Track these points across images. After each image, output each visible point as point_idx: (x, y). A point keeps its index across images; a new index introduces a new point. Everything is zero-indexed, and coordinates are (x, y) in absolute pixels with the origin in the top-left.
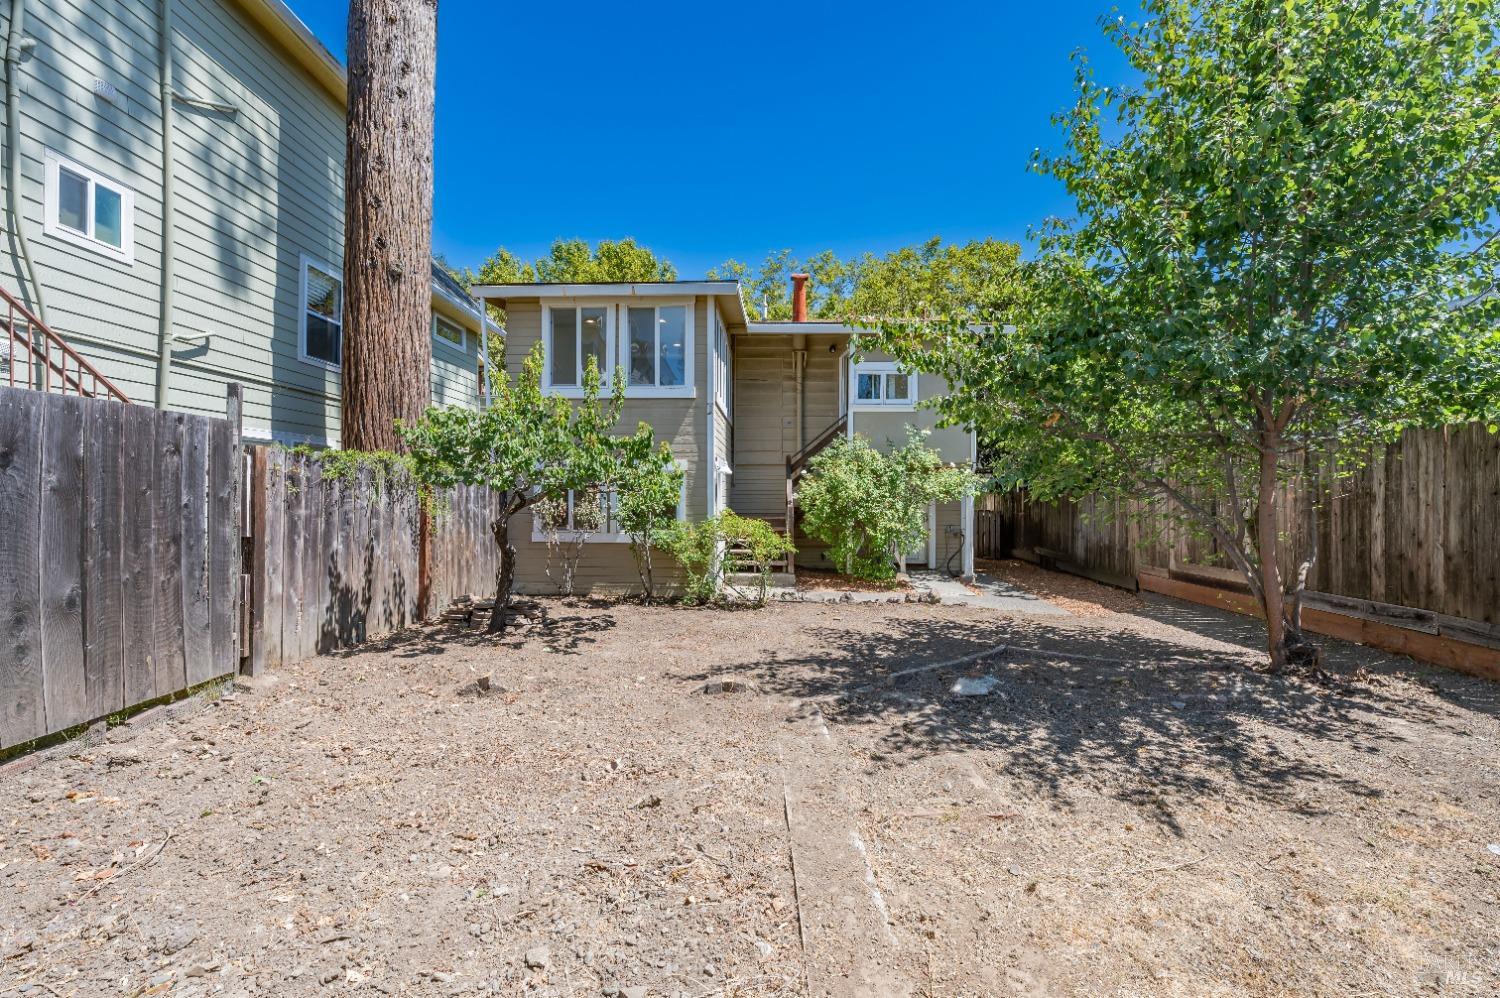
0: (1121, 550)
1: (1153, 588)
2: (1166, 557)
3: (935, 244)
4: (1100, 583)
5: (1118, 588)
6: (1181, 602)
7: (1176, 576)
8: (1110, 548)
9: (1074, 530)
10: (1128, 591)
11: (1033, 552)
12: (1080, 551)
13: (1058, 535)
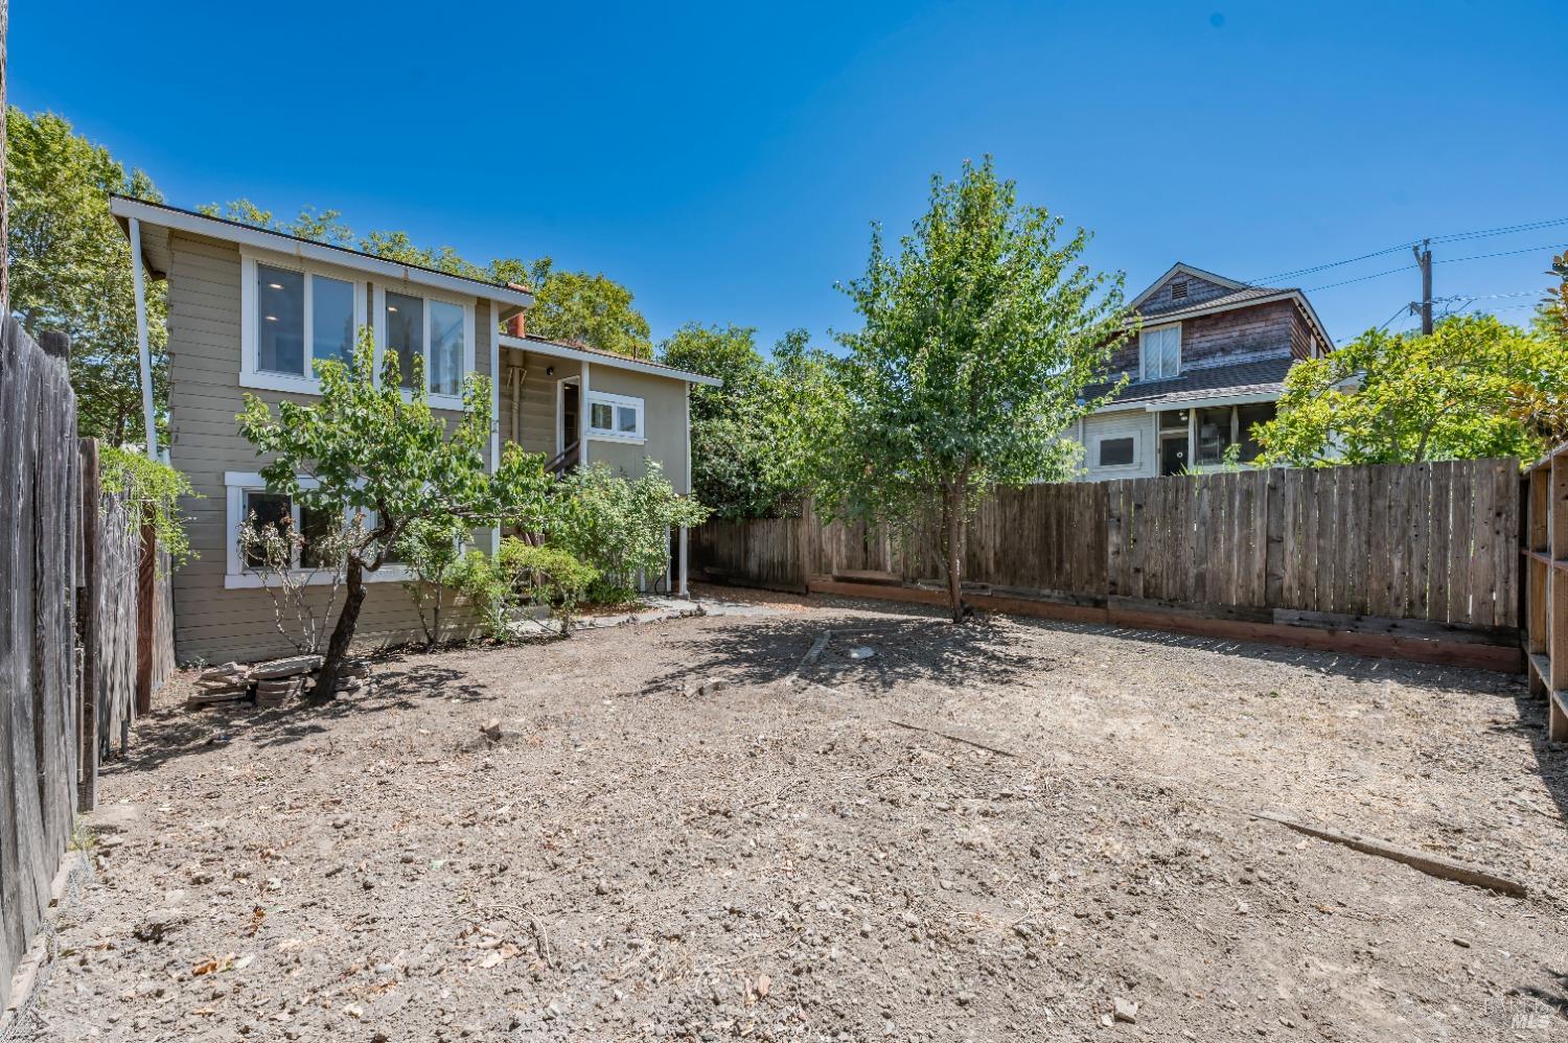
0: (794, 564)
1: (820, 590)
2: (829, 565)
3: (547, 264)
4: (773, 591)
5: (790, 593)
6: (842, 596)
7: (838, 579)
8: (783, 564)
9: (747, 552)
10: (799, 594)
11: (703, 572)
12: (753, 565)
13: (731, 556)
